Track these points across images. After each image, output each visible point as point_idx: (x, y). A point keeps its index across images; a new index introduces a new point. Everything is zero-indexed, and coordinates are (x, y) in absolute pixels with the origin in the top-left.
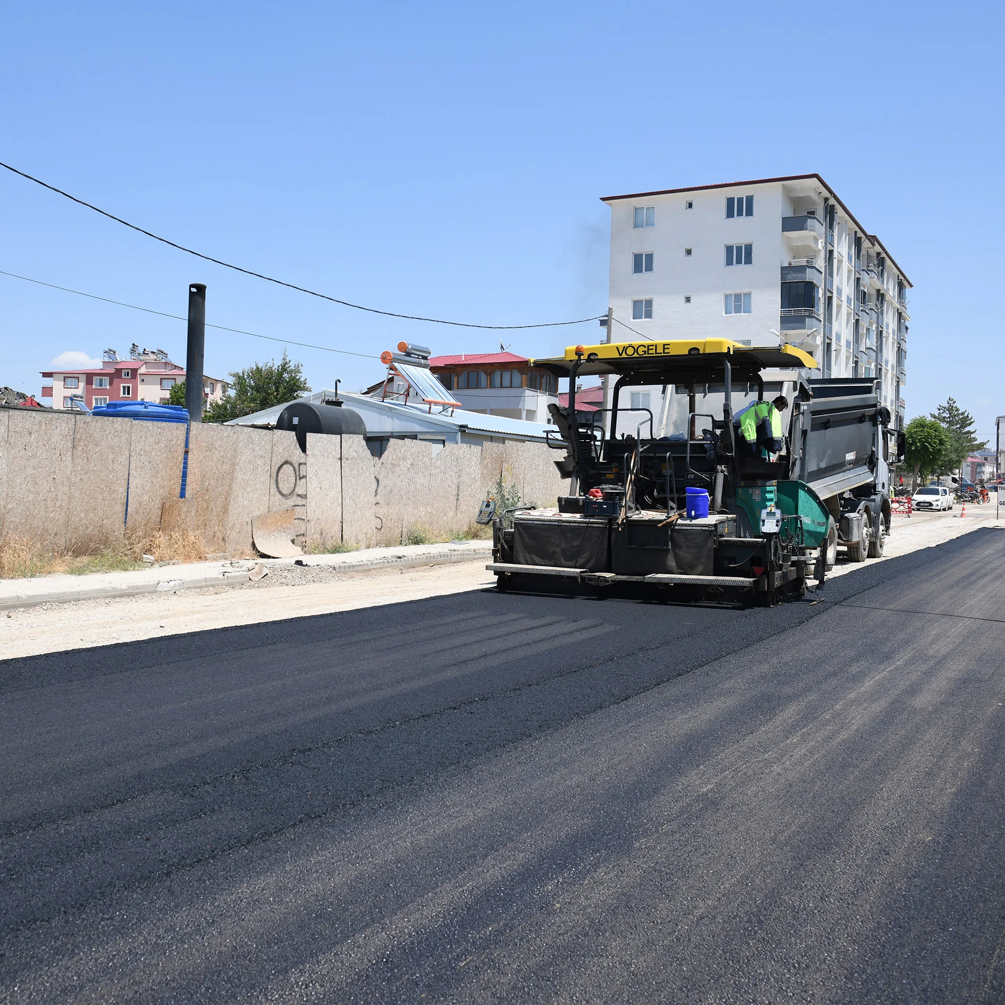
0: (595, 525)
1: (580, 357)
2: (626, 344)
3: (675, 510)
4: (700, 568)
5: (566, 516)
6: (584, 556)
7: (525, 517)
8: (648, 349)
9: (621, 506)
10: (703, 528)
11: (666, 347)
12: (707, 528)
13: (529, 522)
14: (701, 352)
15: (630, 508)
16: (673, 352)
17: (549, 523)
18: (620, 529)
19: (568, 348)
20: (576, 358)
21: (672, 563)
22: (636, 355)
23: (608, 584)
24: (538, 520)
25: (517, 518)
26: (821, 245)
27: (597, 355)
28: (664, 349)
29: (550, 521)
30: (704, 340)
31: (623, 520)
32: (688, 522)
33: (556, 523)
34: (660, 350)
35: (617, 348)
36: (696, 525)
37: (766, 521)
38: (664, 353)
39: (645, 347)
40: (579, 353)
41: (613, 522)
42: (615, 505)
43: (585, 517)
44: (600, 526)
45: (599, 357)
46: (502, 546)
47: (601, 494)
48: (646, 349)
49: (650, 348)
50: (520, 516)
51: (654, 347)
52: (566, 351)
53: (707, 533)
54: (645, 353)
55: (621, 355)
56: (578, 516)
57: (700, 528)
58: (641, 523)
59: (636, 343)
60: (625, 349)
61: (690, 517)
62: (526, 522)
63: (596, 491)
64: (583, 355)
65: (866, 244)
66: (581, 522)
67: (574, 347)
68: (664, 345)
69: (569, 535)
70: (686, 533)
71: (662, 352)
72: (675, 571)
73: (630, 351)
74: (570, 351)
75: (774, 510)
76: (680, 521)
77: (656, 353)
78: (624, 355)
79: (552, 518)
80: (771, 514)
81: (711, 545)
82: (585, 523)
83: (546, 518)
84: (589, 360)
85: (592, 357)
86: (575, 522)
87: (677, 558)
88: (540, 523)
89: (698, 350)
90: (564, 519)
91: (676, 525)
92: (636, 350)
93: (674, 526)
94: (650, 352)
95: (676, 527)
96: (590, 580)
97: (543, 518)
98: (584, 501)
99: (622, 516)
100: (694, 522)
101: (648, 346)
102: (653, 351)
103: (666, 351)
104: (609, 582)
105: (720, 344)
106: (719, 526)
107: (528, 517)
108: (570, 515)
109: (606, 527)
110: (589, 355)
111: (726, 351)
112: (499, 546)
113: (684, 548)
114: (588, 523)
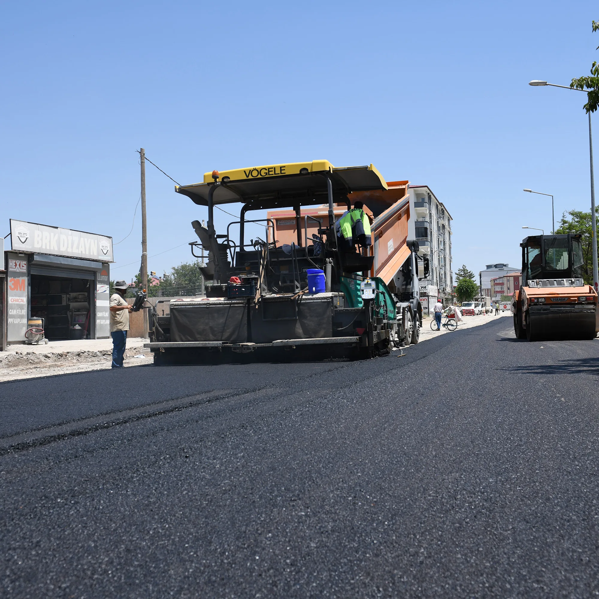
0: (237, 305)
1: (215, 180)
2: (252, 168)
3: (299, 289)
4: (322, 333)
5: (213, 300)
6: (228, 331)
7: (179, 303)
8: (269, 171)
9: (257, 289)
10: (323, 300)
11: (282, 168)
12: (326, 300)
13: (183, 307)
14: (309, 171)
15: (264, 290)
16: (288, 172)
17: (199, 306)
18: (257, 307)
19: (206, 174)
20: (213, 180)
21: (299, 330)
22: (259, 176)
23: (250, 351)
24: (190, 305)
25: (173, 305)
26: (428, 212)
27: (229, 178)
28: (281, 170)
29: (200, 304)
30: (311, 162)
31: (258, 299)
32: (310, 297)
33: (205, 306)
34: (278, 171)
35: (245, 171)
36: (317, 299)
37: (365, 291)
38: (281, 173)
39: (266, 169)
40: (215, 176)
41: (251, 301)
42: (252, 287)
43: (228, 299)
44: (241, 305)
45: (231, 179)
46: (157, 328)
47: (239, 281)
48: (267, 171)
49: (270, 170)
50: (175, 303)
51: (273, 170)
52: (204, 176)
53: (326, 304)
54: (267, 174)
55: (248, 177)
56: (222, 299)
57: (320, 301)
58: (273, 300)
59: (258, 167)
60: (251, 172)
61: (311, 293)
62: (180, 307)
63: (236, 279)
64: (218, 178)
65: (439, 207)
66: (225, 304)
67: (211, 173)
68: (281, 167)
69: (216, 315)
70: (309, 305)
71: (279, 172)
72: (303, 336)
73: (255, 173)
74: (208, 176)
75: (370, 282)
76: (304, 297)
77: (275, 174)
78: (250, 177)
79: (201, 302)
80: (368, 285)
81: (329, 313)
82: (228, 304)
83: (196, 303)
84: (223, 182)
85: (225, 180)
86: (220, 304)
87: (303, 326)
88: (192, 307)
89: (307, 169)
90: (211, 302)
91: (302, 299)
92: (259, 172)
93: (301, 301)
94: (270, 173)
95: (302, 302)
96: (235, 349)
97: (194, 303)
98: (226, 287)
99: (258, 296)
100: (315, 296)
101: (269, 169)
102: (273, 173)
103: (283, 172)
104: (251, 349)
105: (323, 164)
106: (334, 299)
107: (182, 303)
108: (216, 298)
109: (245, 306)
110: (223, 179)
111: (328, 169)
112: (154, 328)
113: (309, 318)
114: (231, 304)
